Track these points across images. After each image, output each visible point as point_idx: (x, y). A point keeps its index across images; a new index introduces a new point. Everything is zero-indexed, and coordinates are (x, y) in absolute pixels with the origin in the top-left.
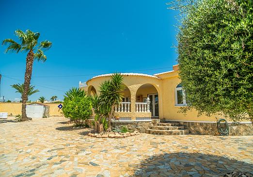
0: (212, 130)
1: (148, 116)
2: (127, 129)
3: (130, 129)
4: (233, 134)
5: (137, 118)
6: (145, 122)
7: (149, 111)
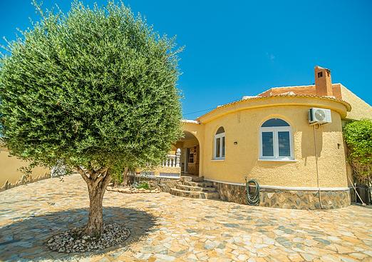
0: (240, 196)
1: (175, 172)
2: (149, 186)
3: (152, 186)
4: (267, 205)
5: (161, 174)
6: (171, 179)
7: (178, 165)
